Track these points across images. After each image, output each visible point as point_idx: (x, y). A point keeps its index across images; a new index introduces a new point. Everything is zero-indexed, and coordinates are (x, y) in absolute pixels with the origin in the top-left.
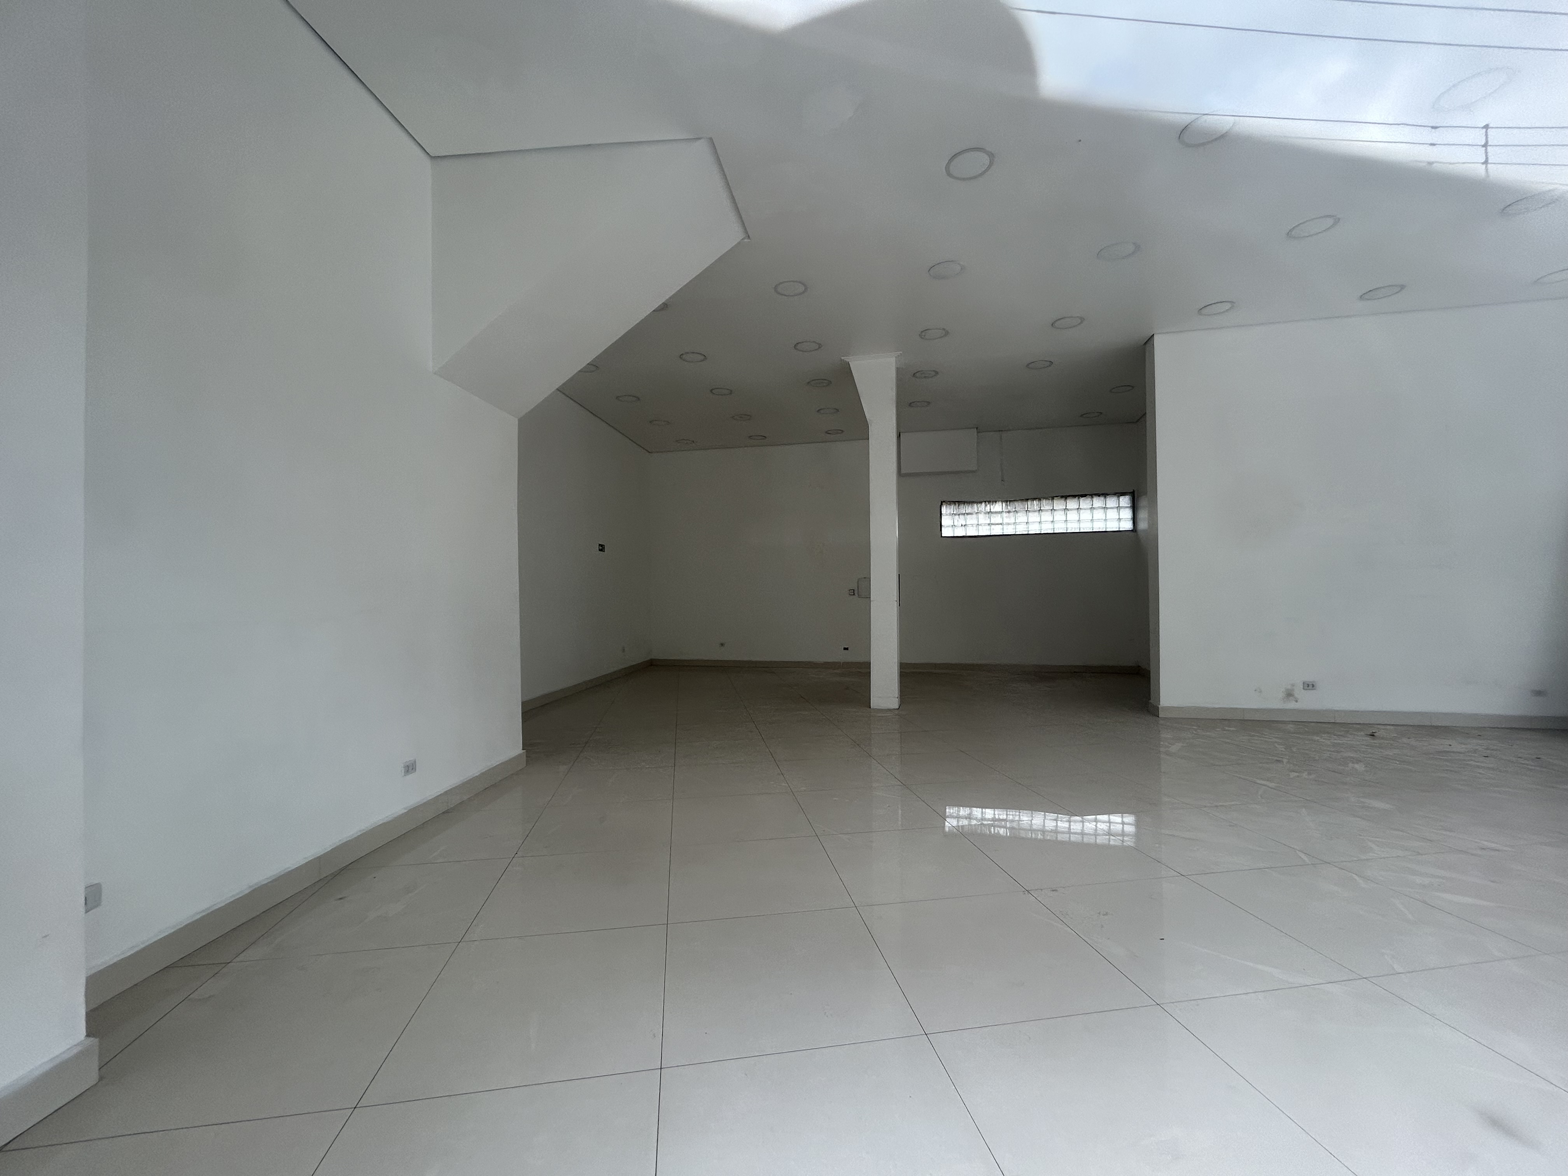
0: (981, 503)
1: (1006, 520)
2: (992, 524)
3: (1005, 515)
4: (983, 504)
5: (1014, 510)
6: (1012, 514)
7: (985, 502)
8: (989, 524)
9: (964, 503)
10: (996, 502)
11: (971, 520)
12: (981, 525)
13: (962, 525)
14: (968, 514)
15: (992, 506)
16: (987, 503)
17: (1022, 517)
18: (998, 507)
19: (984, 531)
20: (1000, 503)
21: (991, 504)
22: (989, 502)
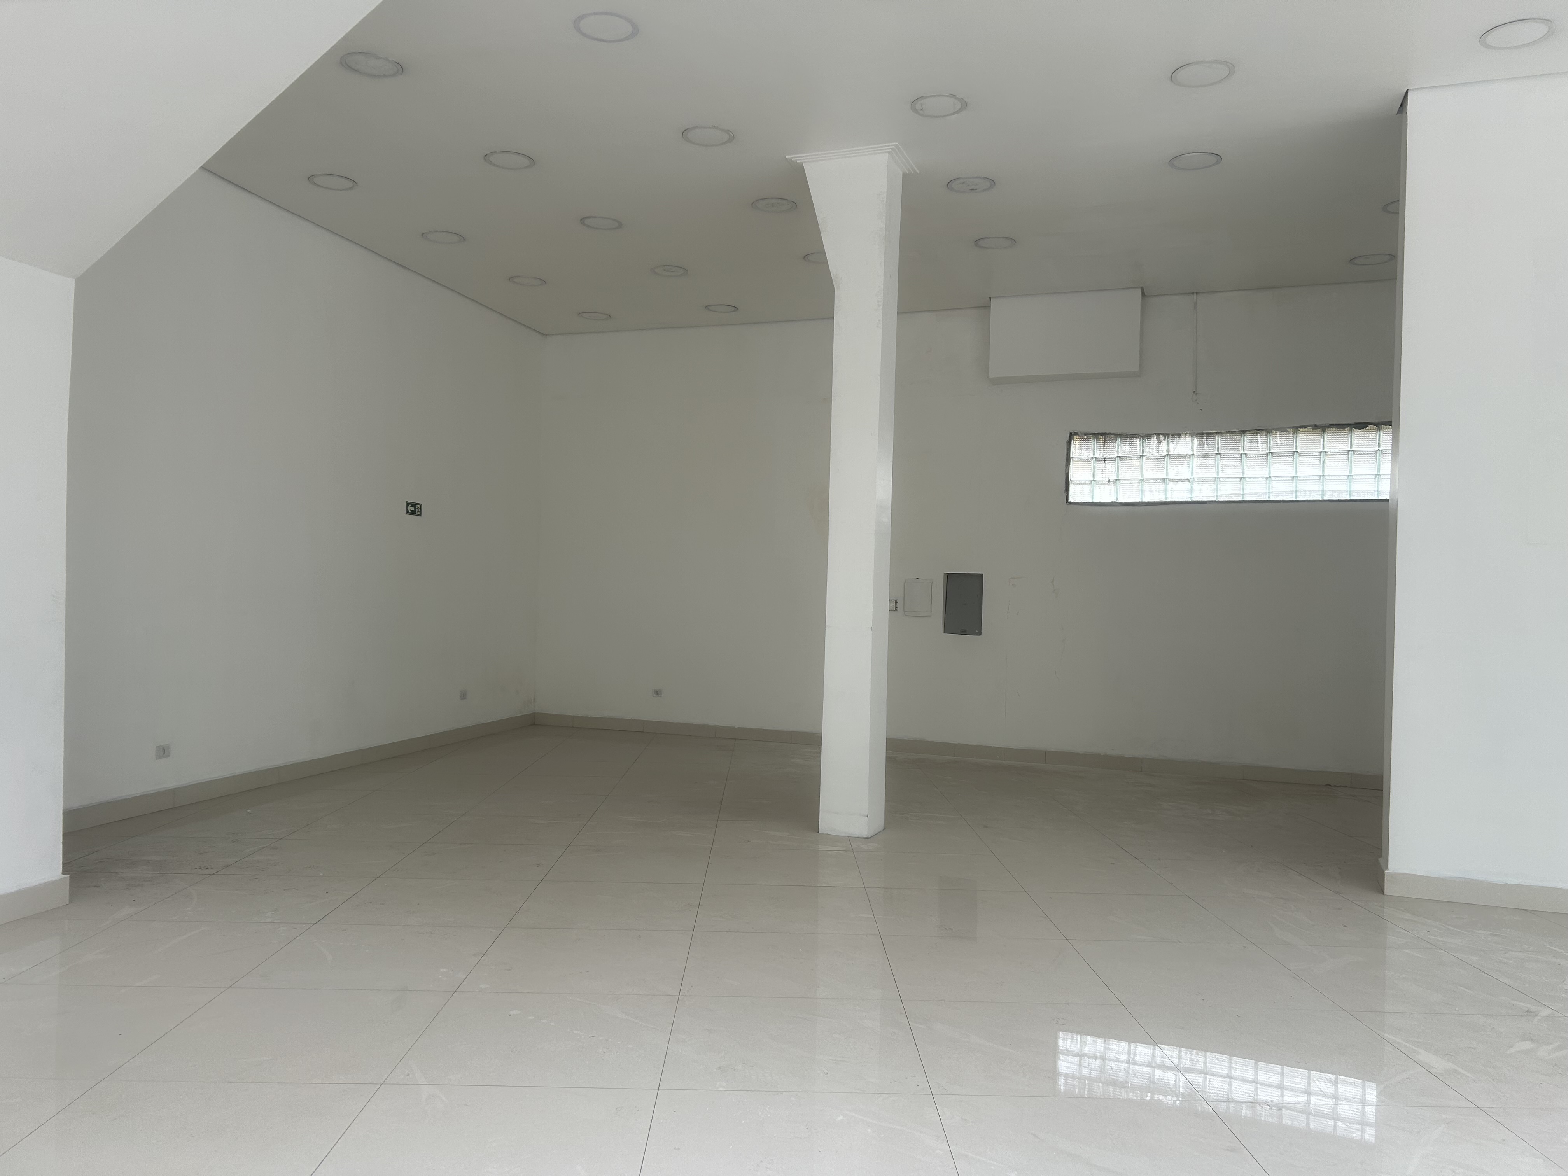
0: (1149, 436)
1: (1199, 473)
2: (1170, 480)
3: (1196, 462)
4: (1154, 440)
5: (1217, 452)
6: (1209, 461)
7: (1158, 435)
8: (1164, 480)
9: (1116, 436)
10: (1179, 435)
11: (1129, 472)
12: (1148, 481)
13: (1109, 481)
14: (1121, 459)
15: (1171, 444)
16: (1162, 438)
17: (1230, 469)
18: (1185, 445)
19: (1153, 494)
20: (1188, 438)
21: (1169, 439)
22: (1166, 435)
